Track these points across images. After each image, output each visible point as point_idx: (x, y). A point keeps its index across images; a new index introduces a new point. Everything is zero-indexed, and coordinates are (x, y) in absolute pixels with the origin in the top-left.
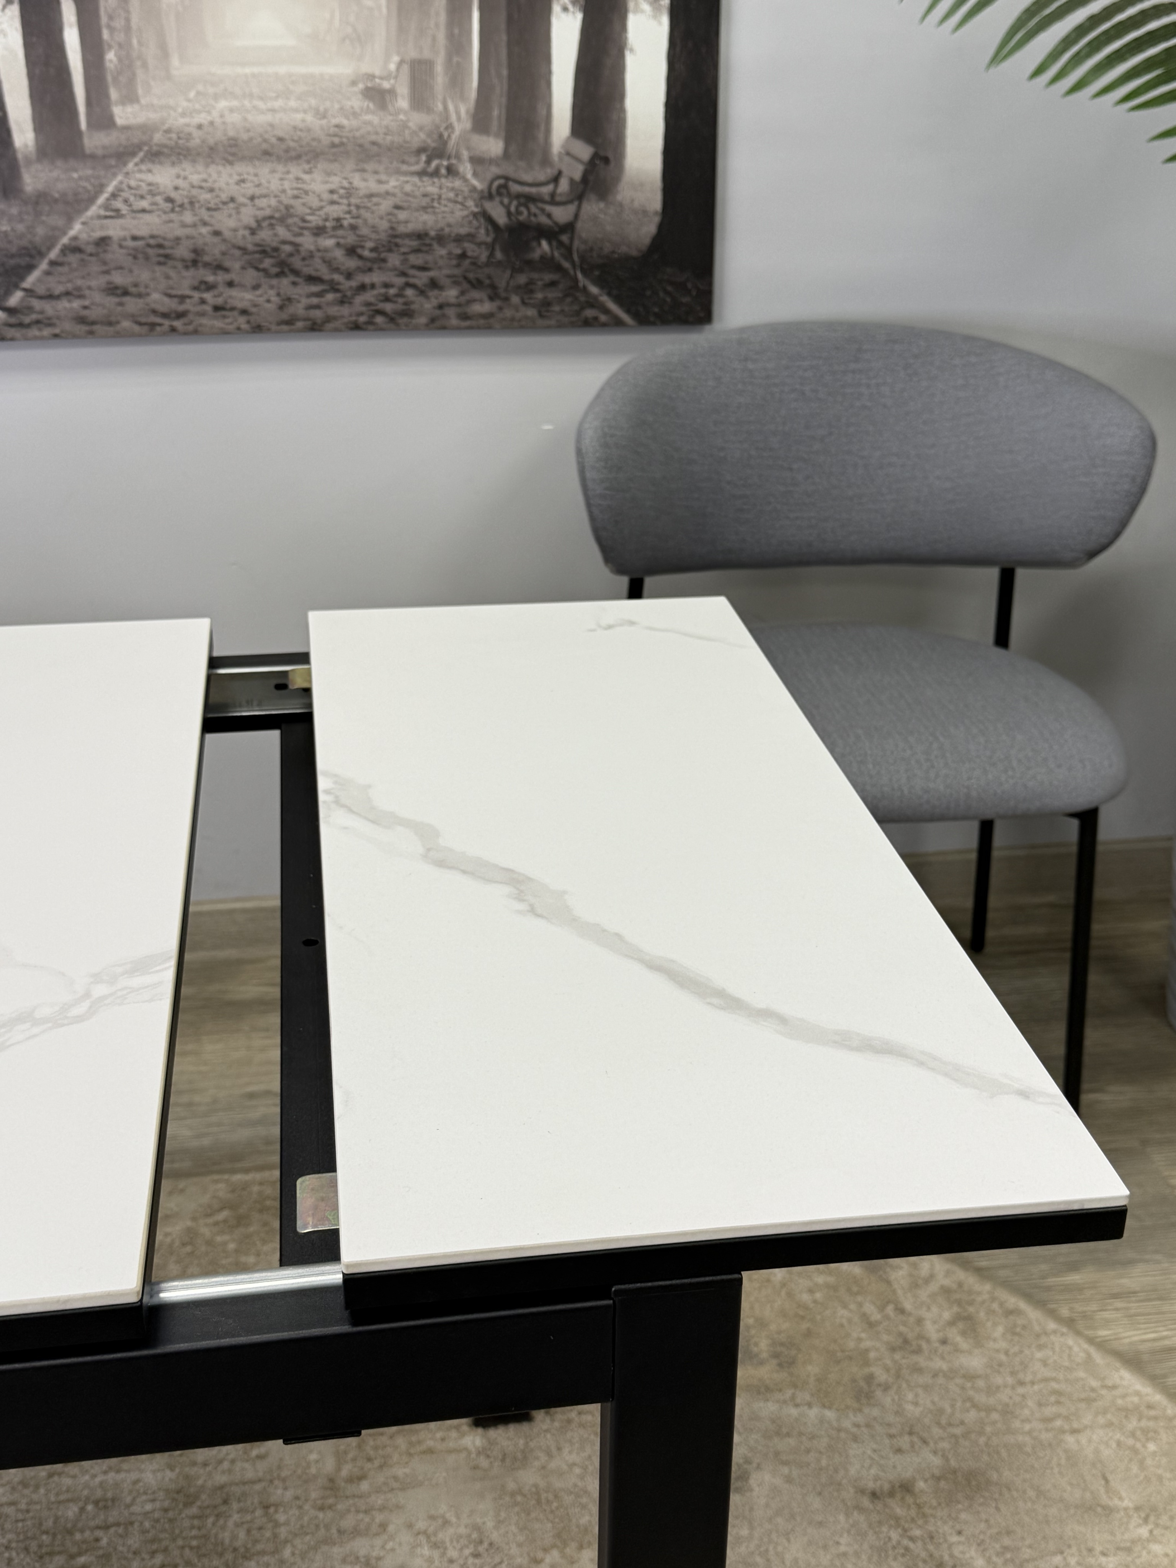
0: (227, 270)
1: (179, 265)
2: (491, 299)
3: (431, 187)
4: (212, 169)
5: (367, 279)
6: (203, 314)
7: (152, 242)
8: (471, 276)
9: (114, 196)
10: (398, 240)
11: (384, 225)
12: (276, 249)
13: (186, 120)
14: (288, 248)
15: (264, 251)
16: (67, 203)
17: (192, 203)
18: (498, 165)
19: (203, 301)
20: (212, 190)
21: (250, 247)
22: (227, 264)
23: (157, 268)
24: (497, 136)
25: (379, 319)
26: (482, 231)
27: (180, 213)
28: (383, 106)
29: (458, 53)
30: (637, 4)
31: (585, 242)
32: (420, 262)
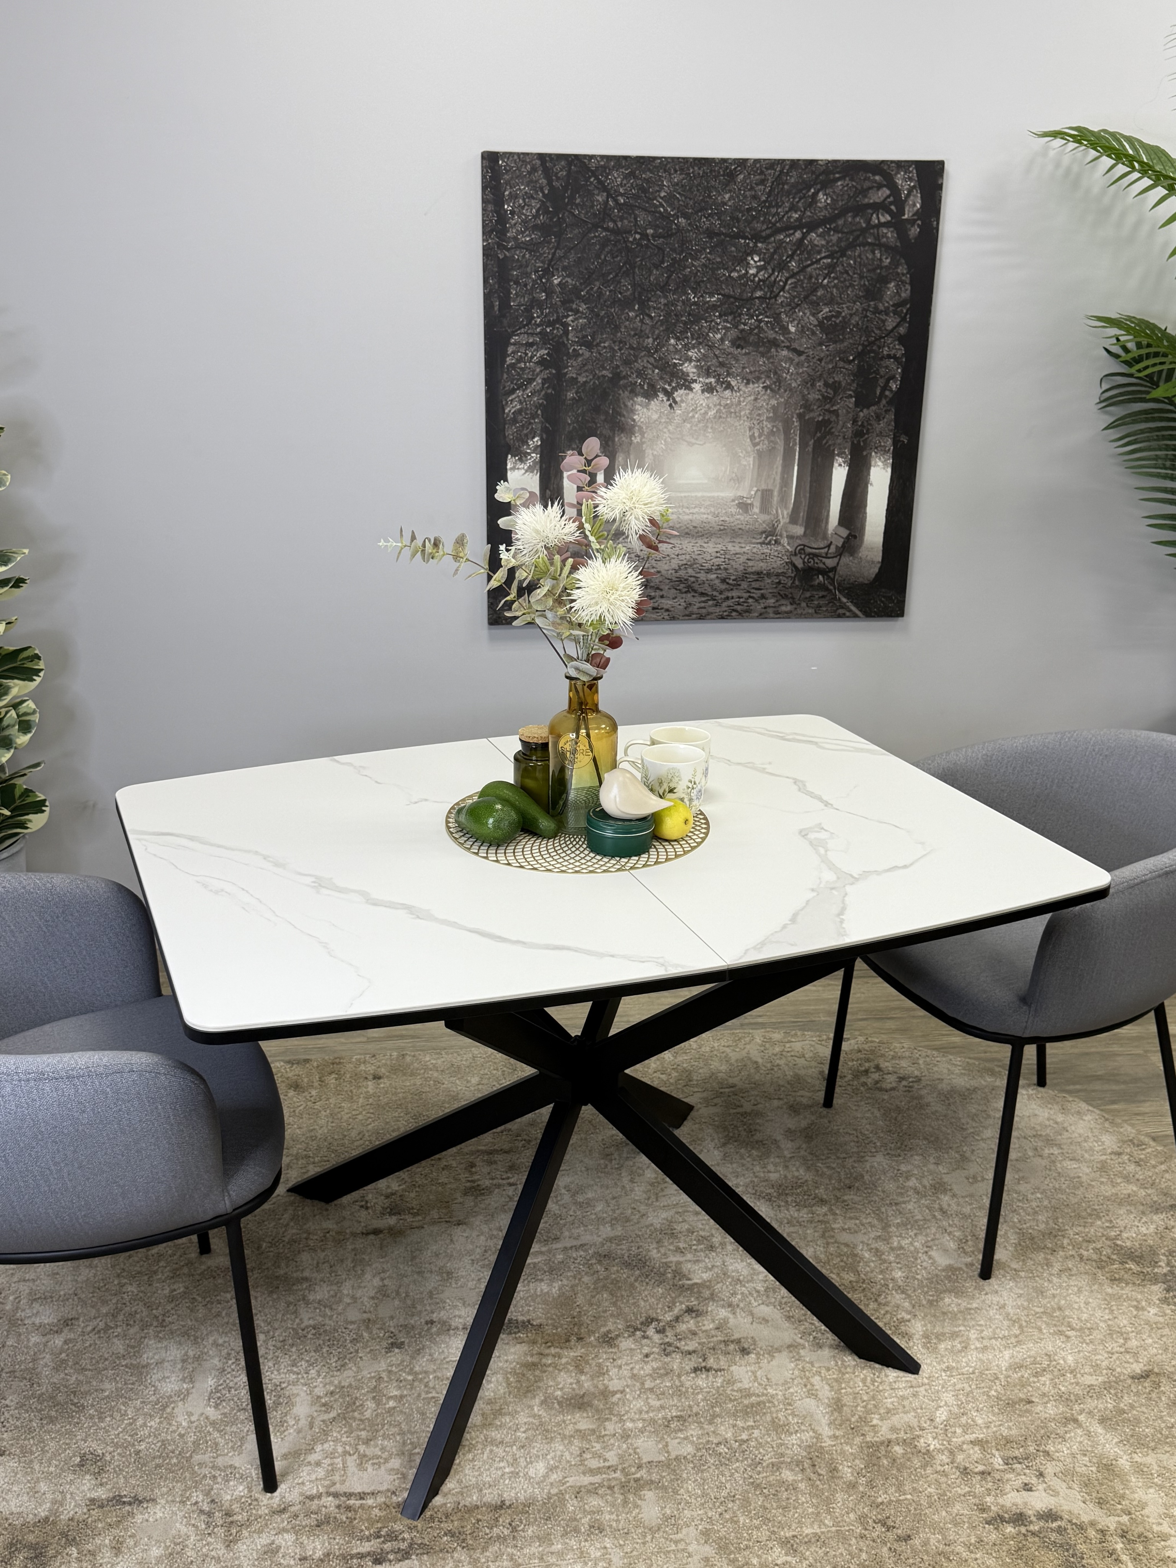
0: (661, 590)
2: (791, 604)
3: (766, 550)
5: (730, 595)
8: (782, 593)
10: (748, 576)
11: (742, 568)
12: (686, 580)
14: (693, 579)
15: (680, 580)
18: (800, 539)
21: (674, 579)
22: (661, 587)
24: (801, 525)
25: (734, 614)
26: (790, 571)
28: (746, 512)
29: (785, 486)
30: (876, 462)
31: (841, 577)
32: (757, 586)
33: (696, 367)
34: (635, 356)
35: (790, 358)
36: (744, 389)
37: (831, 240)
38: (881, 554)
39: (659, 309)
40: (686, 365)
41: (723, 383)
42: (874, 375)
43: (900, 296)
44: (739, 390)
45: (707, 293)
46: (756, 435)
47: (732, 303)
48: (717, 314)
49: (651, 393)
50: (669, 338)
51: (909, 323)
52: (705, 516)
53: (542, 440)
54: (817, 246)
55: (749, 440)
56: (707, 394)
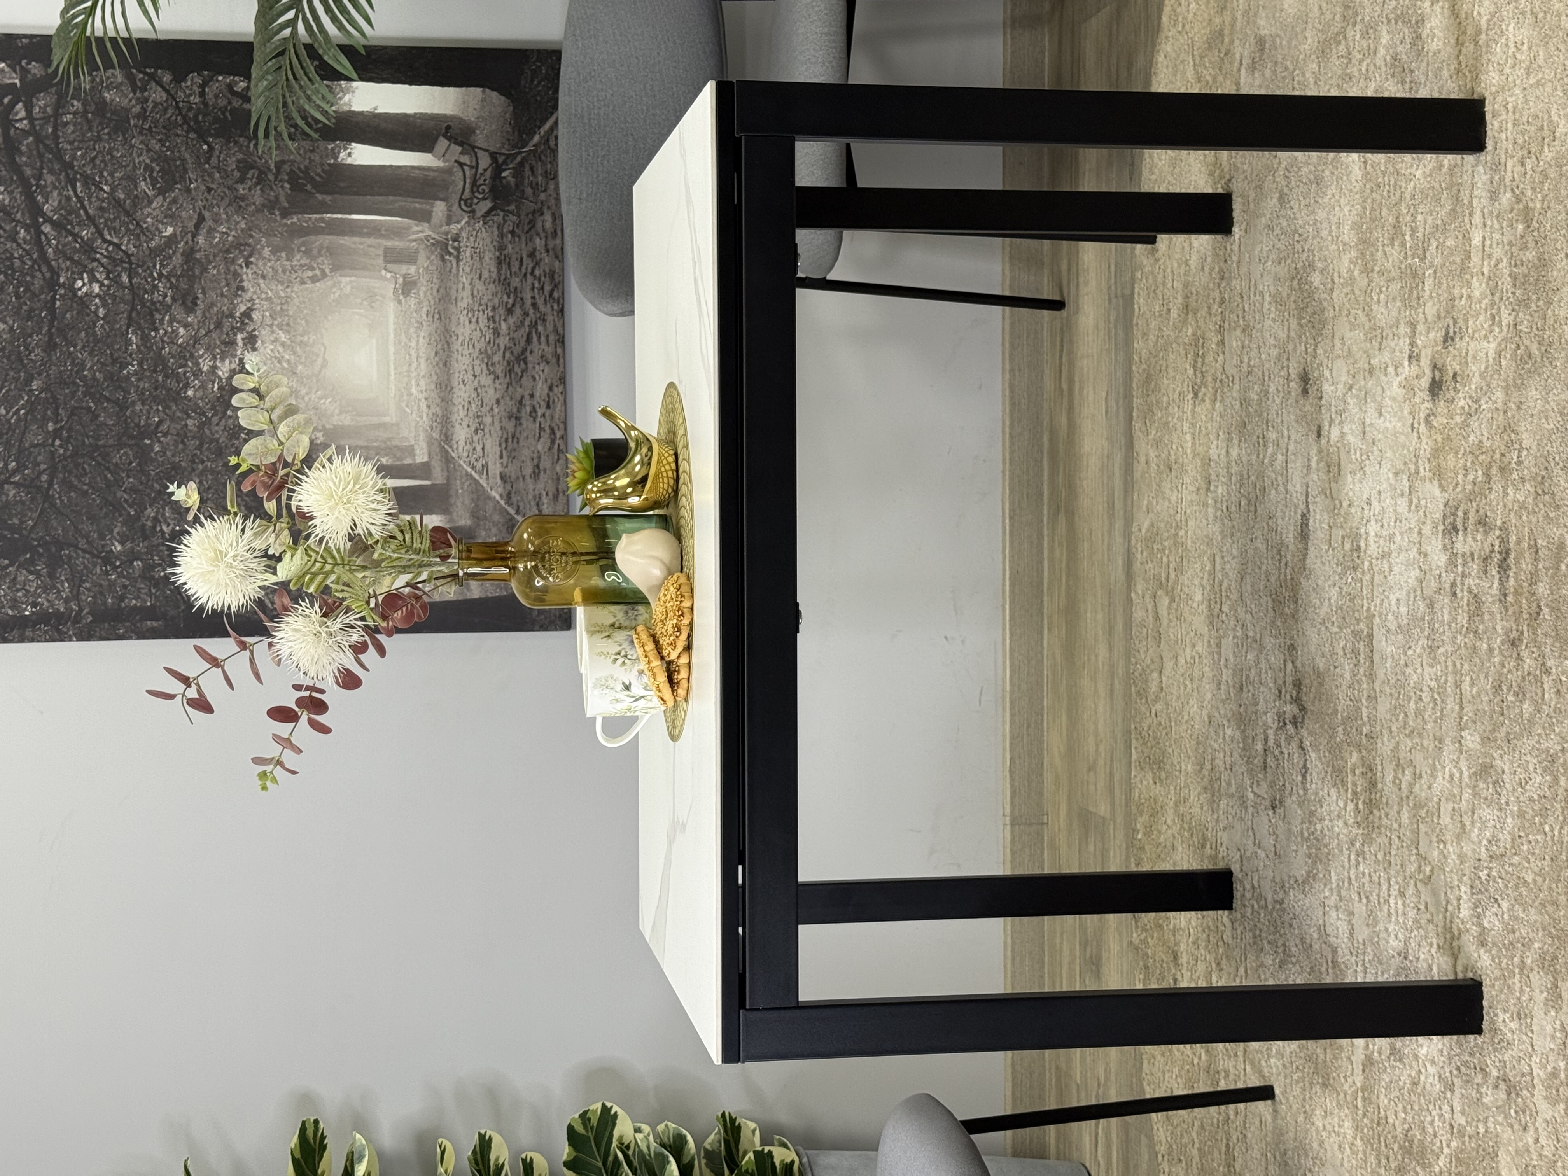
0: (522, 397)
1: (519, 429)
2: (542, 214)
3: (467, 253)
4: (456, 401)
5: (529, 302)
6: (552, 417)
7: (504, 446)
8: (526, 228)
9: (473, 467)
10: (503, 278)
11: (492, 286)
12: (509, 363)
13: (425, 416)
14: (508, 355)
15: (510, 371)
16: (478, 499)
17: (478, 417)
18: (451, 206)
19: (544, 415)
20: (470, 402)
21: (507, 380)
22: (518, 397)
23: (521, 444)
24: (433, 207)
25: (556, 295)
26: (495, 218)
27: (485, 425)
28: (414, 283)
29: (379, 230)
30: (345, 104)
31: (503, 144)
32: (517, 264)
33: (223, 360)
34: (211, 442)
35: (208, 232)
36: (250, 294)
37: (52, 183)
38: (472, 89)
39: (149, 413)
40: (220, 373)
41: (242, 323)
42: (228, 114)
43: (121, 84)
44: (251, 300)
45: (127, 349)
46: (310, 274)
47: (139, 313)
48: (153, 333)
50: (186, 397)
51: (156, 68)
52: (421, 340)
54: (60, 202)
55: (318, 284)
56: (259, 344)
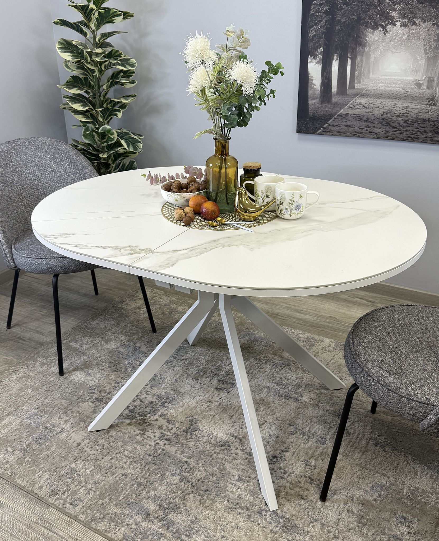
0: (374, 123)
1: (363, 121)
3: (428, 108)
4: (375, 99)
5: (408, 129)
6: (366, 133)
7: (358, 115)
8: (435, 131)
9: (351, 104)
10: (418, 120)
11: (415, 116)
12: (386, 120)
13: (371, 88)
14: (390, 120)
15: (383, 120)
16: (341, 105)
17: (369, 107)
19: (367, 130)
20: (374, 105)
21: (381, 119)
23: (358, 121)
25: (409, 139)
27: (365, 109)
28: (419, 88)
32: (422, 126)
33: (398, 14)
34: (368, 9)
36: (422, 25)
40: (393, 13)
41: (411, 22)
44: (420, 25)
46: (427, 48)
49: (375, 27)
52: (398, 89)
53: (324, 49)
55: (423, 51)
56: (403, 28)
